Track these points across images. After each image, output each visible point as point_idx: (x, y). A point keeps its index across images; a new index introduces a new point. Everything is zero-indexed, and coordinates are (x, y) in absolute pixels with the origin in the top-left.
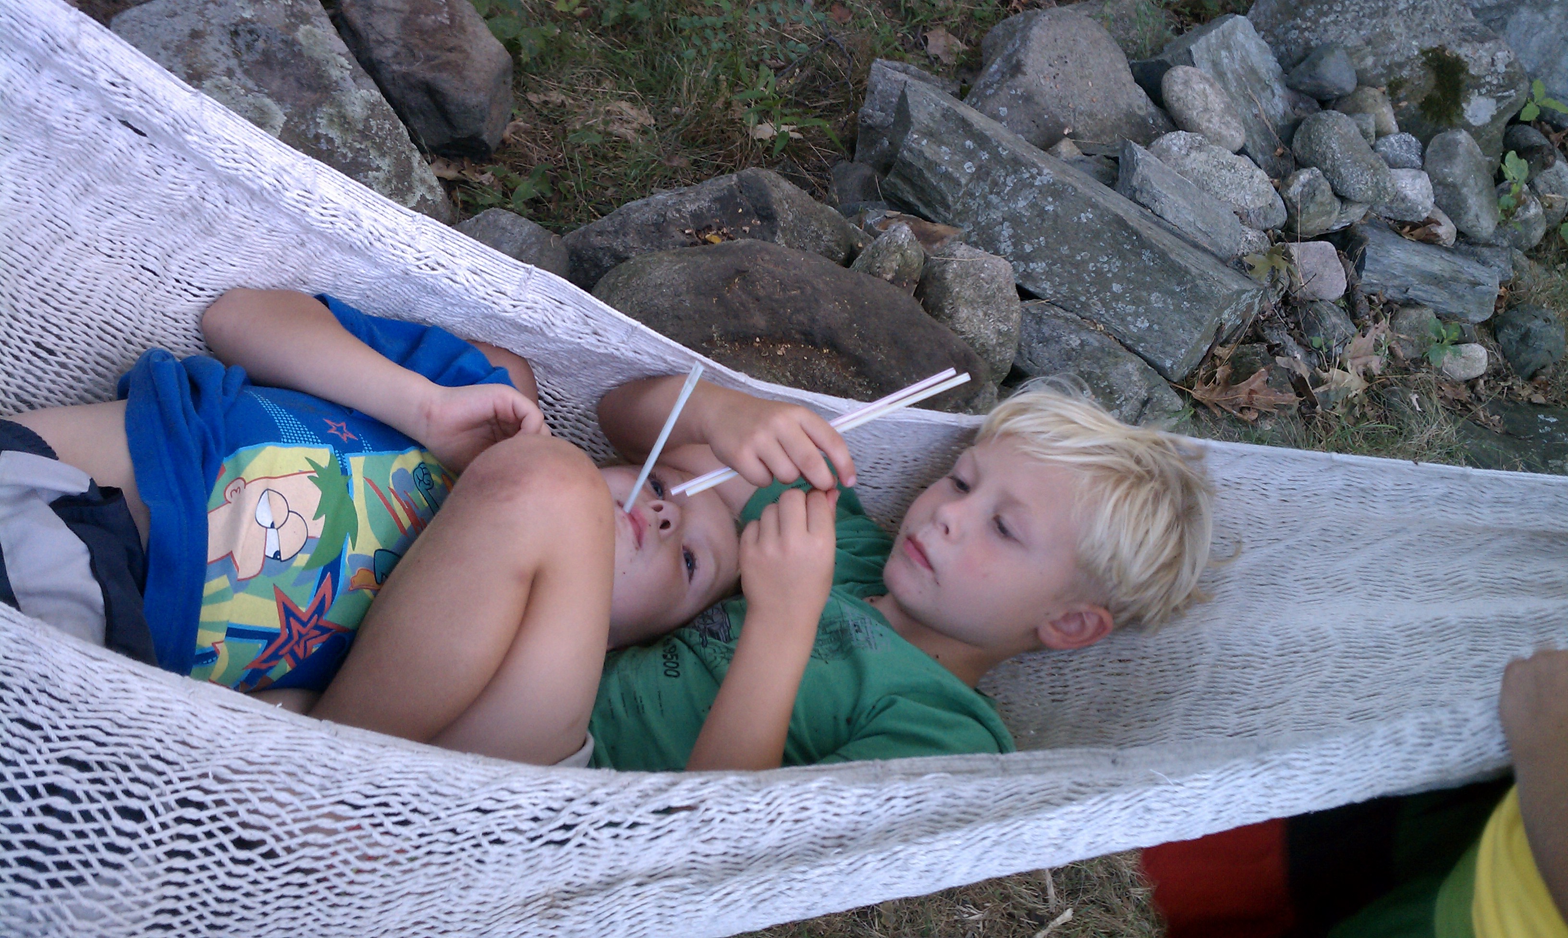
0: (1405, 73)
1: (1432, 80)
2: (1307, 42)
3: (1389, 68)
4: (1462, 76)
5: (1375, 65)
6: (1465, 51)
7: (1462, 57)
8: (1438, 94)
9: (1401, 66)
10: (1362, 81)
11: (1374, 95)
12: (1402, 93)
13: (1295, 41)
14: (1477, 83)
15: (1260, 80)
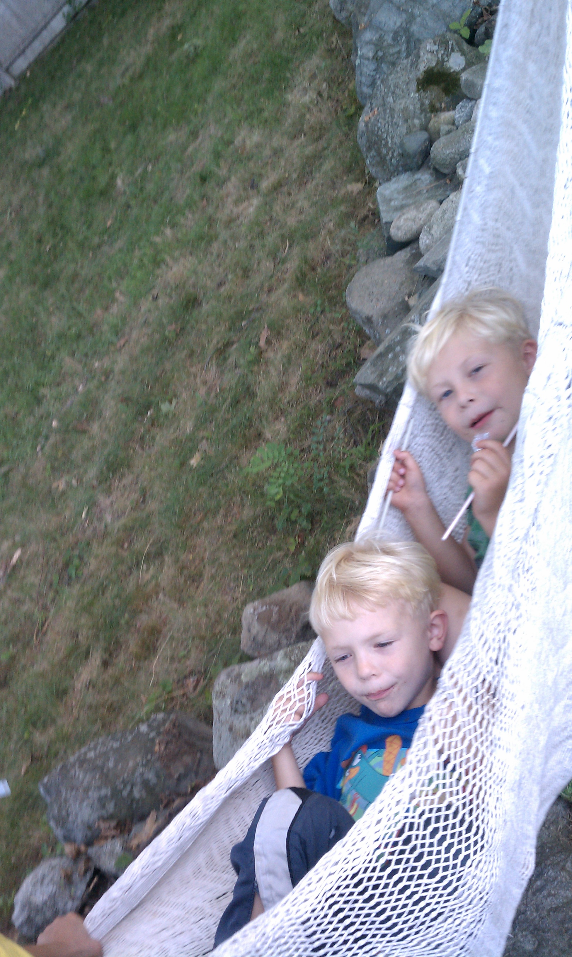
0: (427, 102)
1: (434, 87)
3: (422, 111)
4: (436, 70)
5: (420, 119)
6: (422, 67)
7: (425, 69)
8: (443, 85)
9: (422, 104)
10: (425, 128)
11: (434, 122)
12: (438, 105)
13: (398, 162)
14: (441, 62)
15: (411, 185)
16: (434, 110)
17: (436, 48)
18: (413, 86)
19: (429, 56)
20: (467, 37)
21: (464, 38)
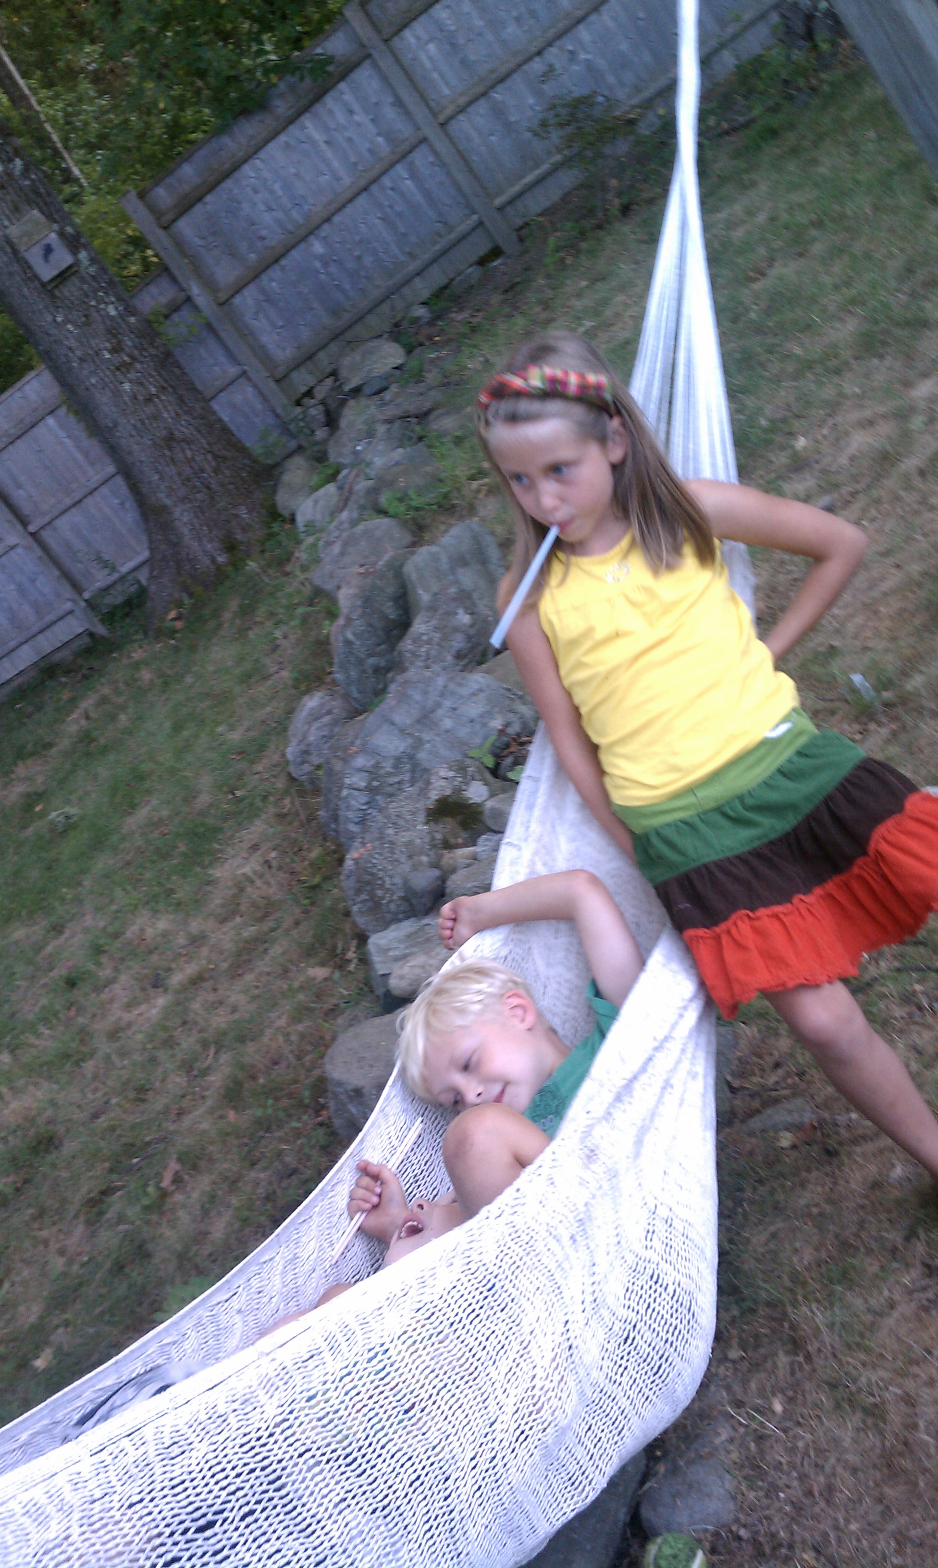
0: (439, 836)
1: (448, 819)
2: (401, 898)
3: (434, 846)
4: (450, 800)
5: (428, 855)
6: (434, 795)
7: (437, 797)
8: (459, 818)
9: (433, 839)
10: (435, 865)
11: (448, 858)
12: (452, 841)
13: (399, 906)
14: (458, 791)
15: (416, 933)
16: (448, 845)
17: (451, 774)
18: (421, 817)
19: (443, 783)
20: (491, 765)
21: (487, 768)
